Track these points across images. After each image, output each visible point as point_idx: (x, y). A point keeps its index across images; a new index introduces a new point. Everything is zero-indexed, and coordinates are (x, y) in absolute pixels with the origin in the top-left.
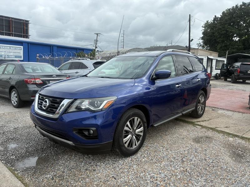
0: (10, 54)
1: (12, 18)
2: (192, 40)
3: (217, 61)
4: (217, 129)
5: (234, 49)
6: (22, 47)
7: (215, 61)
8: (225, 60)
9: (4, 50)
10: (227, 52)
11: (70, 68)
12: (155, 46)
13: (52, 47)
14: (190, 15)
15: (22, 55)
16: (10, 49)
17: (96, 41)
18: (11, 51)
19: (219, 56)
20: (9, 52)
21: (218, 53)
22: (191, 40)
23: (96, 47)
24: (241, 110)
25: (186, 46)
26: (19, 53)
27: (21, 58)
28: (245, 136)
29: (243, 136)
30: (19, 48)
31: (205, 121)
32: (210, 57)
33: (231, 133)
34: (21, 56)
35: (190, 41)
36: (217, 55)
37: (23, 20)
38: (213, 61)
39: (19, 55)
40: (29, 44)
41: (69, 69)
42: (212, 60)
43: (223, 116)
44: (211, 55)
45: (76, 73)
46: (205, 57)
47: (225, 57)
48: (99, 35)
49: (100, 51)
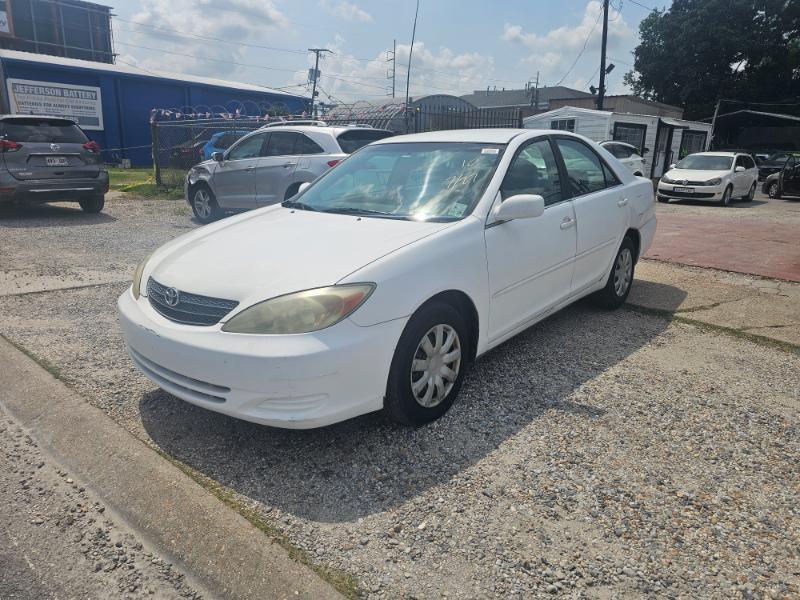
0: (63, 113)
2: (611, 67)
3: (686, 132)
6: (98, 89)
7: (681, 134)
8: (708, 128)
9: (43, 99)
10: (717, 107)
11: (266, 152)
12: (491, 89)
13: (187, 90)
15: (99, 114)
16: (63, 96)
17: (315, 74)
18: (65, 104)
19: (685, 118)
20: (61, 106)
21: (682, 109)
22: (607, 66)
23: (316, 94)
25: (592, 89)
26: (91, 108)
27: (98, 125)
30: (89, 94)
32: (666, 121)
34: (97, 119)
35: (605, 70)
36: (681, 115)
37: (93, 6)
38: (674, 134)
39: (85, 114)
40: (118, 81)
41: (261, 156)
42: (672, 128)
45: (285, 166)
46: (651, 119)
47: (710, 121)
48: (322, 53)
49: (328, 106)
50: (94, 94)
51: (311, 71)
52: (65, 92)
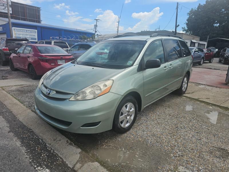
0: (27, 37)
1: (26, 5)
2: (179, 25)
3: (199, 44)
4: (199, 99)
5: (214, 34)
6: (36, 30)
8: (206, 43)
9: (22, 33)
10: (208, 37)
12: (145, 31)
13: (60, 31)
14: (178, 3)
15: (36, 37)
16: (27, 32)
17: (96, 26)
19: (201, 40)
20: (26, 35)
21: (200, 37)
23: (96, 32)
24: (219, 86)
25: (173, 31)
26: (34, 35)
27: (36, 40)
28: (223, 106)
29: (220, 105)
30: (34, 32)
31: (189, 93)
32: (193, 41)
33: (211, 102)
35: (177, 26)
36: (199, 39)
37: (35, 7)
38: (196, 45)
39: (33, 37)
40: (42, 28)
42: (195, 43)
43: (204, 89)
44: (193, 39)
46: (189, 40)
47: (206, 41)
48: (98, 20)
49: (99, 35)
50: (35, 32)
51: (95, 25)
52: (28, 31)
